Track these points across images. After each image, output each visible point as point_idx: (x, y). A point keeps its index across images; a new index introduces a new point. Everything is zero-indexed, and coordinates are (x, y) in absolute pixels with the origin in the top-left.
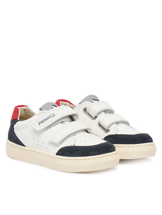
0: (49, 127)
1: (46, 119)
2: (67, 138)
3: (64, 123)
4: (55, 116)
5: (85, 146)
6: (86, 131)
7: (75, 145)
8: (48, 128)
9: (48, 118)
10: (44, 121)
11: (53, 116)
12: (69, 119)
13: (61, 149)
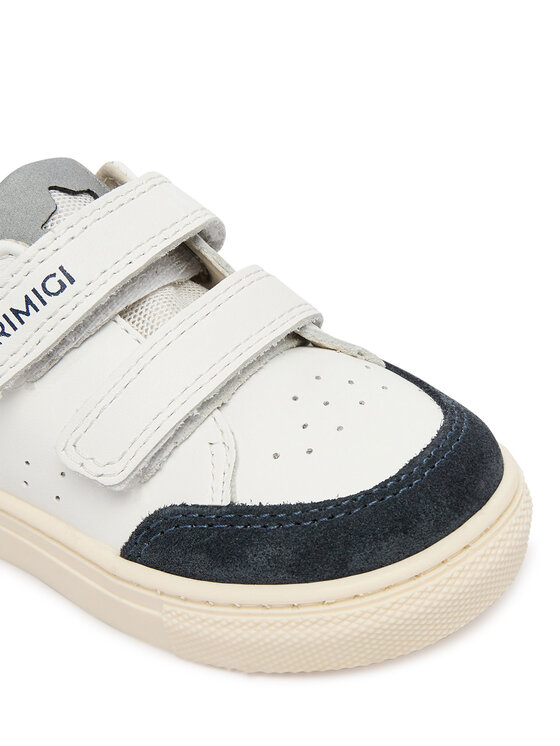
0: (50, 358)
1: (16, 312)
2: (182, 437)
3: (142, 309)
4: (72, 281)
5: (307, 501)
6: (298, 339)
7: (240, 500)
8: (45, 368)
9: (28, 301)
10: (8, 329)
11: (63, 287)
12: (178, 273)
13: (149, 520)
